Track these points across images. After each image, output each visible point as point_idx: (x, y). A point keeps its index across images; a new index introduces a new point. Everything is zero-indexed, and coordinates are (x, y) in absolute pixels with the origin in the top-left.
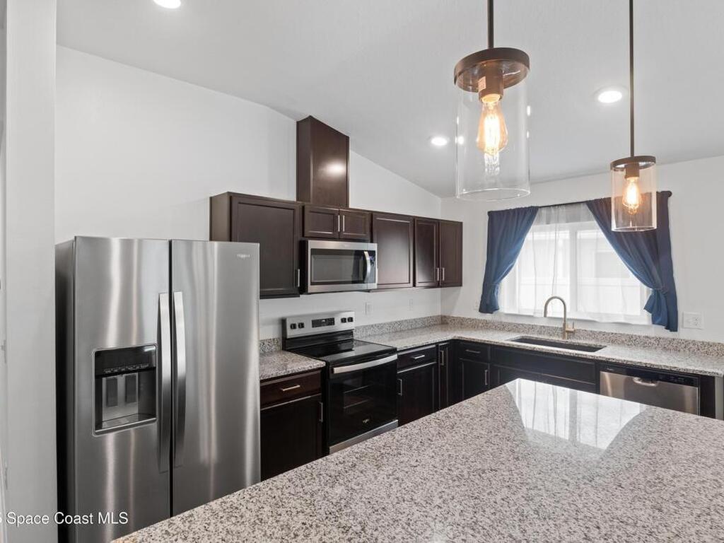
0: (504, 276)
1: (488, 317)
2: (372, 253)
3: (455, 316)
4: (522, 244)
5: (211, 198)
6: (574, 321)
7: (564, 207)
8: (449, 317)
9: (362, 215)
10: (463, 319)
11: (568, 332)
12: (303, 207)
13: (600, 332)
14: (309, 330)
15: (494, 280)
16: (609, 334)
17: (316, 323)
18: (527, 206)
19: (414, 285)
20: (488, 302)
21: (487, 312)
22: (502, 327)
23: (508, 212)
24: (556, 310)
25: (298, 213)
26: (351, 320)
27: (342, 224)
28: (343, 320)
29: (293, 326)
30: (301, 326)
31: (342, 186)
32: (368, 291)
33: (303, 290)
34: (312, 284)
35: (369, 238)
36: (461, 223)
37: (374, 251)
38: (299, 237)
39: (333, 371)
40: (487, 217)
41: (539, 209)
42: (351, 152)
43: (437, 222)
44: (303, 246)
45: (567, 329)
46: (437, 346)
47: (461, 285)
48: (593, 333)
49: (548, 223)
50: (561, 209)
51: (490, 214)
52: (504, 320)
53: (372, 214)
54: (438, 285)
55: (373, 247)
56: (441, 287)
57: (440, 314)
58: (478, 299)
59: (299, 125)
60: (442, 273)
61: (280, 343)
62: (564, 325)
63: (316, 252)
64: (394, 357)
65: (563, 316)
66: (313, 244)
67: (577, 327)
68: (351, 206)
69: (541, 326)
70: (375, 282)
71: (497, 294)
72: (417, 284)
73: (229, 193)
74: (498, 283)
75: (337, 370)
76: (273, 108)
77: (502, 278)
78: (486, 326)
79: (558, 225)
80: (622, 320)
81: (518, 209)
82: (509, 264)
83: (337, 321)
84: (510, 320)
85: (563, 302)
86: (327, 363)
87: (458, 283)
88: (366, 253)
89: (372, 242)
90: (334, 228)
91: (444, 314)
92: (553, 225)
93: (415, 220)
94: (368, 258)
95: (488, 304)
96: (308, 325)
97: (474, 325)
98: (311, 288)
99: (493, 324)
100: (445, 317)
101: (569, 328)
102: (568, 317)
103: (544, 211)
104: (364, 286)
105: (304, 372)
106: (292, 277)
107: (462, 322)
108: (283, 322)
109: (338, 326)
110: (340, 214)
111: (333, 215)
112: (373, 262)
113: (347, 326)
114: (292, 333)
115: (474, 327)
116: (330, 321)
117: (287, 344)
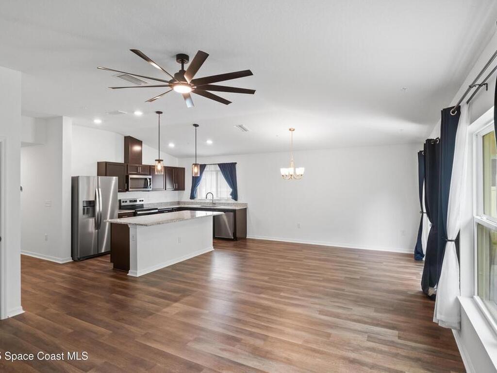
1: (192, 201)
2: (150, 179)
3: (182, 201)
5: (98, 162)
6: (216, 200)
9: (147, 166)
11: (213, 203)
12: (127, 165)
14: (128, 203)
15: (194, 187)
17: (131, 201)
18: (203, 164)
19: (166, 189)
22: (197, 203)
24: (210, 197)
25: (126, 167)
26: (143, 201)
27: (140, 169)
28: (140, 201)
29: (123, 202)
30: (126, 202)
31: (140, 154)
32: (149, 191)
33: (127, 190)
34: (130, 188)
35: (149, 174)
36: (185, 168)
38: (126, 175)
39: (137, 213)
42: (143, 145)
43: (175, 168)
44: (127, 177)
46: (173, 209)
48: (220, 203)
52: (198, 201)
53: (150, 167)
54: (175, 190)
55: (151, 177)
56: (177, 190)
57: (177, 201)
58: (190, 195)
59: (125, 138)
60: (176, 186)
61: (119, 207)
63: (132, 179)
66: (131, 176)
68: (143, 164)
69: (207, 203)
70: (151, 188)
73: (105, 162)
75: (139, 213)
76: (118, 133)
77: (197, 187)
78: (192, 203)
82: (198, 182)
83: (138, 201)
86: (135, 211)
87: (184, 189)
88: (148, 179)
90: (137, 171)
91: (179, 201)
94: (149, 181)
95: (192, 197)
96: (128, 202)
98: (130, 190)
99: (195, 203)
104: (147, 189)
105: (129, 213)
106: (124, 186)
107: (184, 203)
108: (120, 200)
109: (138, 203)
110: (139, 166)
111: (137, 167)
112: (150, 182)
113: (141, 203)
114: (123, 204)
115: (188, 204)
116: (136, 201)
117: (121, 207)
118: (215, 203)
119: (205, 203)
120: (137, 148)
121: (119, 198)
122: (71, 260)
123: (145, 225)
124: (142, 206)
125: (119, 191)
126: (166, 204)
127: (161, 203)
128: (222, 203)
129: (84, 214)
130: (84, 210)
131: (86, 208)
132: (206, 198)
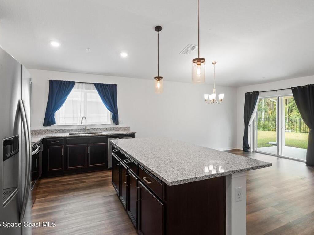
1: (48, 128)
7: (85, 84)
13: (97, 128)
16: (100, 128)
18: (70, 81)
21: (48, 126)
22: (57, 131)
40: (49, 82)
48: (95, 129)
50: (84, 84)
52: (57, 128)
62: (86, 127)
65: (85, 124)
67: (91, 127)
69: (75, 129)
77: (57, 110)
78: (47, 132)
79: (82, 90)
82: (61, 104)
84: (61, 128)
85: (85, 118)
92: (80, 90)
99: (51, 130)
101: (88, 128)
102: (87, 124)
103: (77, 84)
118: (89, 130)
119: (72, 130)
132: (82, 124)
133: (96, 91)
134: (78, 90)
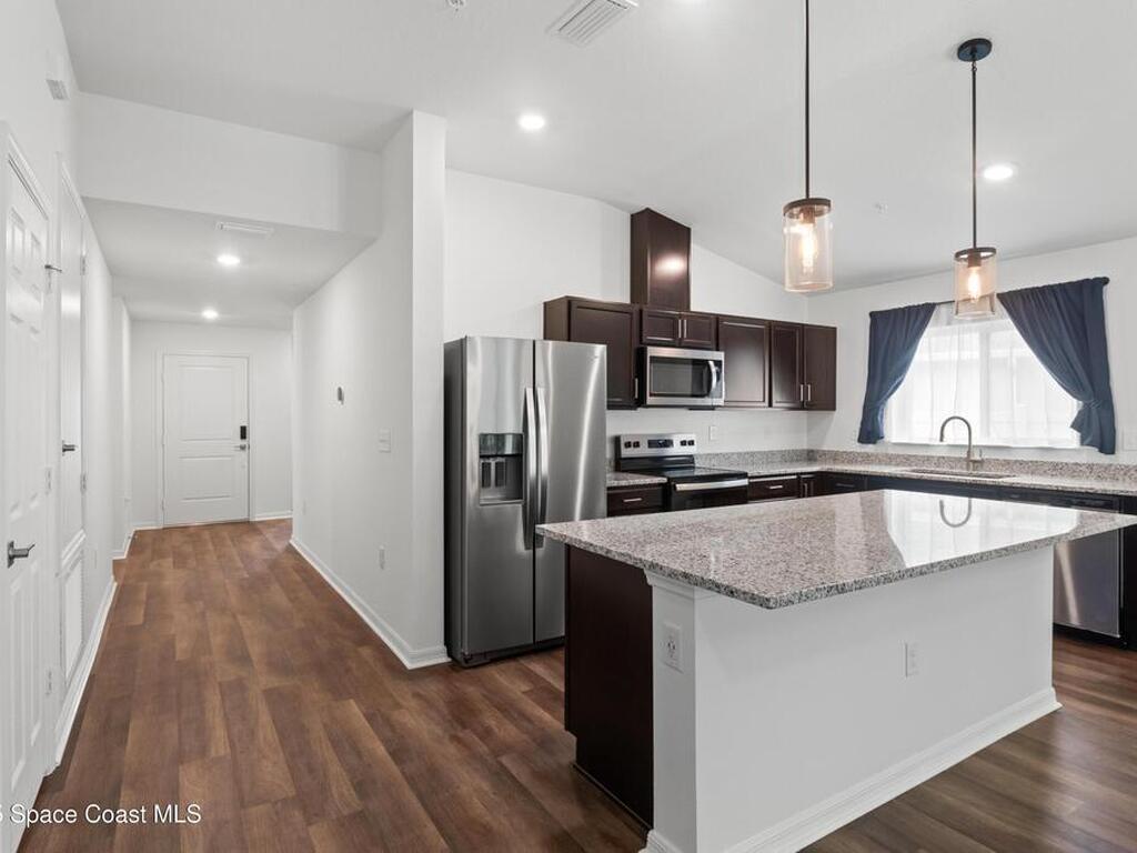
0: (892, 393)
1: (870, 448)
2: (718, 363)
3: (825, 448)
4: (915, 351)
5: (545, 304)
6: (982, 448)
8: (818, 451)
9: (706, 318)
10: (837, 453)
11: (975, 462)
12: (641, 311)
13: (1016, 461)
14: (644, 451)
15: (879, 399)
16: (1027, 463)
17: (652, 444)
18: (921, 303)
19: (770, 405)
20: (869, 428)
21: (869, 443)
22: (890, 460)
23: (895, 311)
24: (957, 435)
25: (636, 317)
26: (691, 443)
27: (683, 328)
28: (683, 443)
29: (628, 445)
30: (637, 445)
31: (682, 285)
32: (712, 408)
33: (640, 402)
34: (651, 395)
35: (714, 346)
36: (834, 329)
37: (720, 362)
38: (636, 345)
39: (675, 488)
40: (869, 320)
41: (937, 307)
42: (693, 246)
43: (802, 327)
44: (641, 353)
45: (972, 458)
46: (799, 478)
47: (834, 409)
48: (1008, 462)
49: (949, 324)
51: (872, 315)
52: (891, 451)
53: (718, 319)
54: (802, 407)
55: (720, 356)
56: (807, 409)
57: (805, 447)
58: (857, 426)
59: (634, 218)
60: (808, 392)
61: (613, 464)
62: (969, 453)
63: (655, 359)
64: (744, 482)
65: (967, 443)
66: (653, 351)
67: (986, 456)
68: (694, 308)
69: (940, 457)
70: (721, 397)
71: (882, 417)
72: (774, 404)
73: (567, 297)
74: (883, 404)
75: (681, 487)
76: (610, 203)
77: (889, 396)
78: (867, 458)
79: (962, 326)
80: (1046, 445)
81: (909, 308)
82: (896, 377)
83: (676, 443)
84: (900, 451)
85: (967, 423)
86: (669, 479)
87: (830, 405)
88: (711, 363)
89: (718, 350)
90: (674, 334)
91: (811, 448)
92: (956, 327)
93: (771, 324)
94: (714, 369)
95: (870, 431)
96: (644, 445)
97: (852, 458)
98: (650, 400)
99: (877, 456)
100: (812, 451)
101: (976, 457)
102: (974, 443)
103: (943, 310)
104: (707, 401)
105: (645, 486)
106: (628, 389)
107: (835, 456)
108: (617, 440)
109: (676, 450)
110: (680, 316)
111: (674, 320)
112: (718, 374)
113: (687, 450)
114: (626, 452)
115: (850, 462)
116: (667, 443)
117: (621, 465)
118: (981, 462)
119: (929, 458)
120: (670, 266)
121: (611, 431)
122: (444, 659)
123: (752, 599)
124: (689, 461)
125: (611, 406)
126: (769, 456)
127: (752, 454)
128: (1021, 463)
129: (484, 482)
130: (485, 469)
131: (493, 462)
132: (941, 440)
133: (1009, 321)
134: (948, 327)
